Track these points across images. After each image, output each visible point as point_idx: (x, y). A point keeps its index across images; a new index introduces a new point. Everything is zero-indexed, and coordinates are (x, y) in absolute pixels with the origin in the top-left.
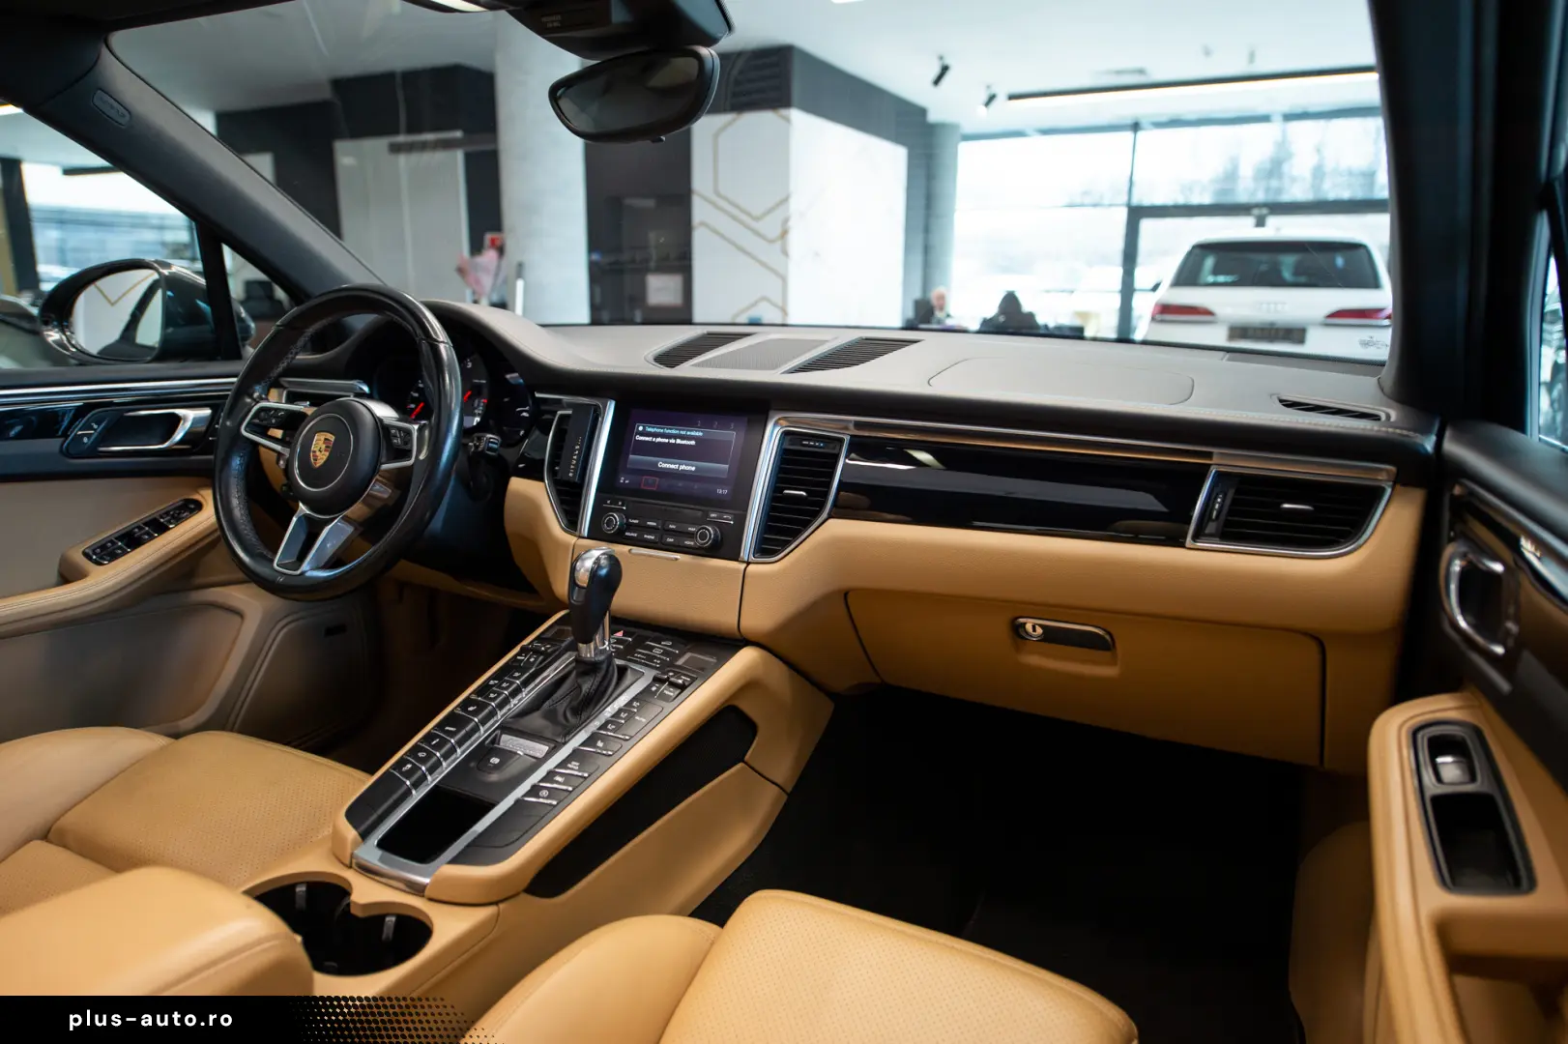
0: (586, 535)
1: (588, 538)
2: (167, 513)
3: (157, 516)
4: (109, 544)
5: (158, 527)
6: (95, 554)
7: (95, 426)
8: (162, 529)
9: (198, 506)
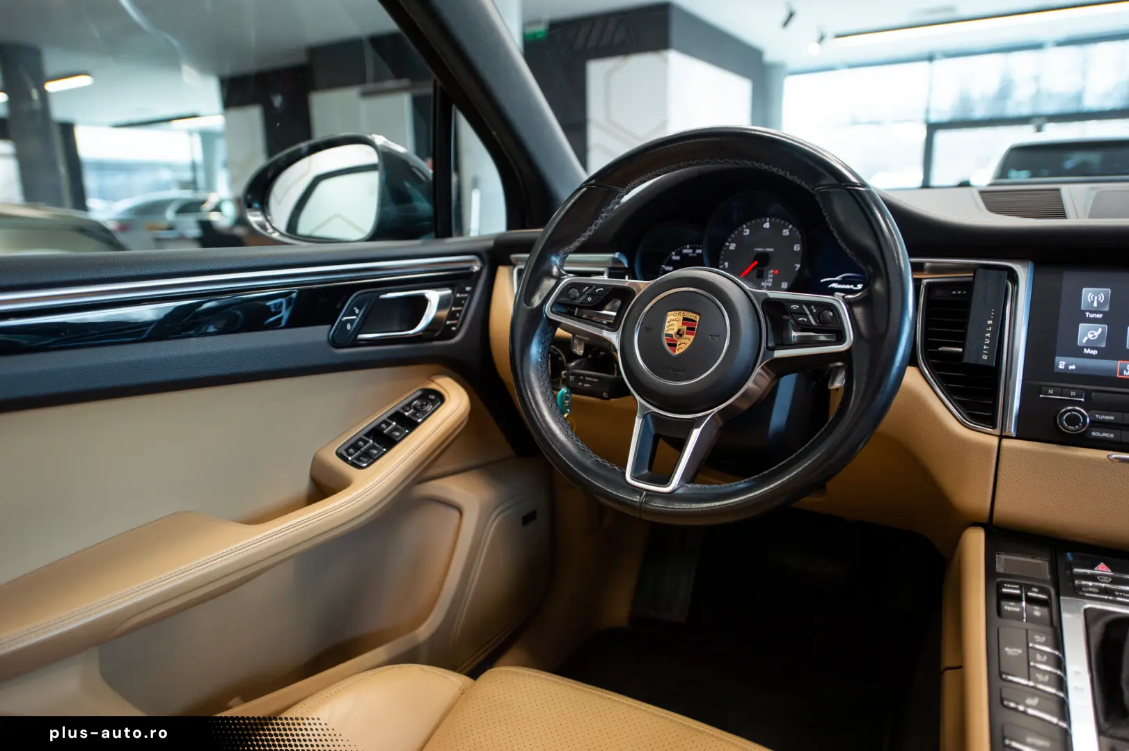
0: (1014, 435)
1: (1016, 438)
2: (409, 405)
3: (398, 408)
4: (361, 443)
5: (407, 423)
6: (350, 455)
7: (357, 311)
8: (411, 425)
9: (440, 398)
